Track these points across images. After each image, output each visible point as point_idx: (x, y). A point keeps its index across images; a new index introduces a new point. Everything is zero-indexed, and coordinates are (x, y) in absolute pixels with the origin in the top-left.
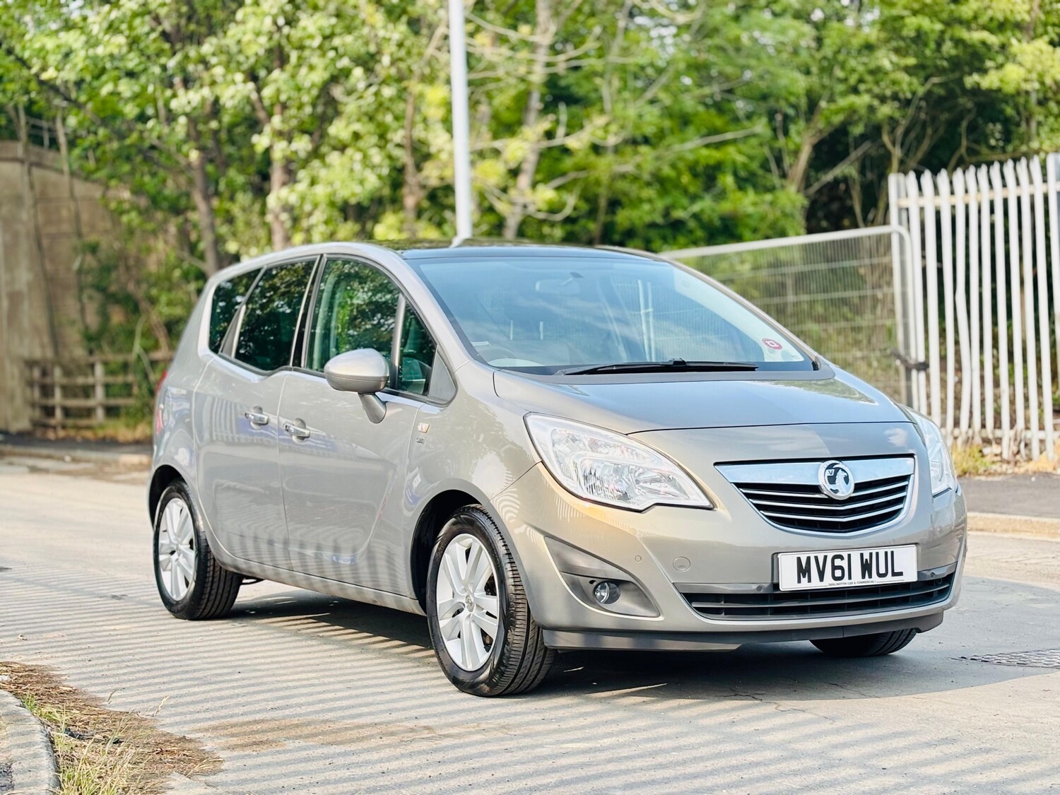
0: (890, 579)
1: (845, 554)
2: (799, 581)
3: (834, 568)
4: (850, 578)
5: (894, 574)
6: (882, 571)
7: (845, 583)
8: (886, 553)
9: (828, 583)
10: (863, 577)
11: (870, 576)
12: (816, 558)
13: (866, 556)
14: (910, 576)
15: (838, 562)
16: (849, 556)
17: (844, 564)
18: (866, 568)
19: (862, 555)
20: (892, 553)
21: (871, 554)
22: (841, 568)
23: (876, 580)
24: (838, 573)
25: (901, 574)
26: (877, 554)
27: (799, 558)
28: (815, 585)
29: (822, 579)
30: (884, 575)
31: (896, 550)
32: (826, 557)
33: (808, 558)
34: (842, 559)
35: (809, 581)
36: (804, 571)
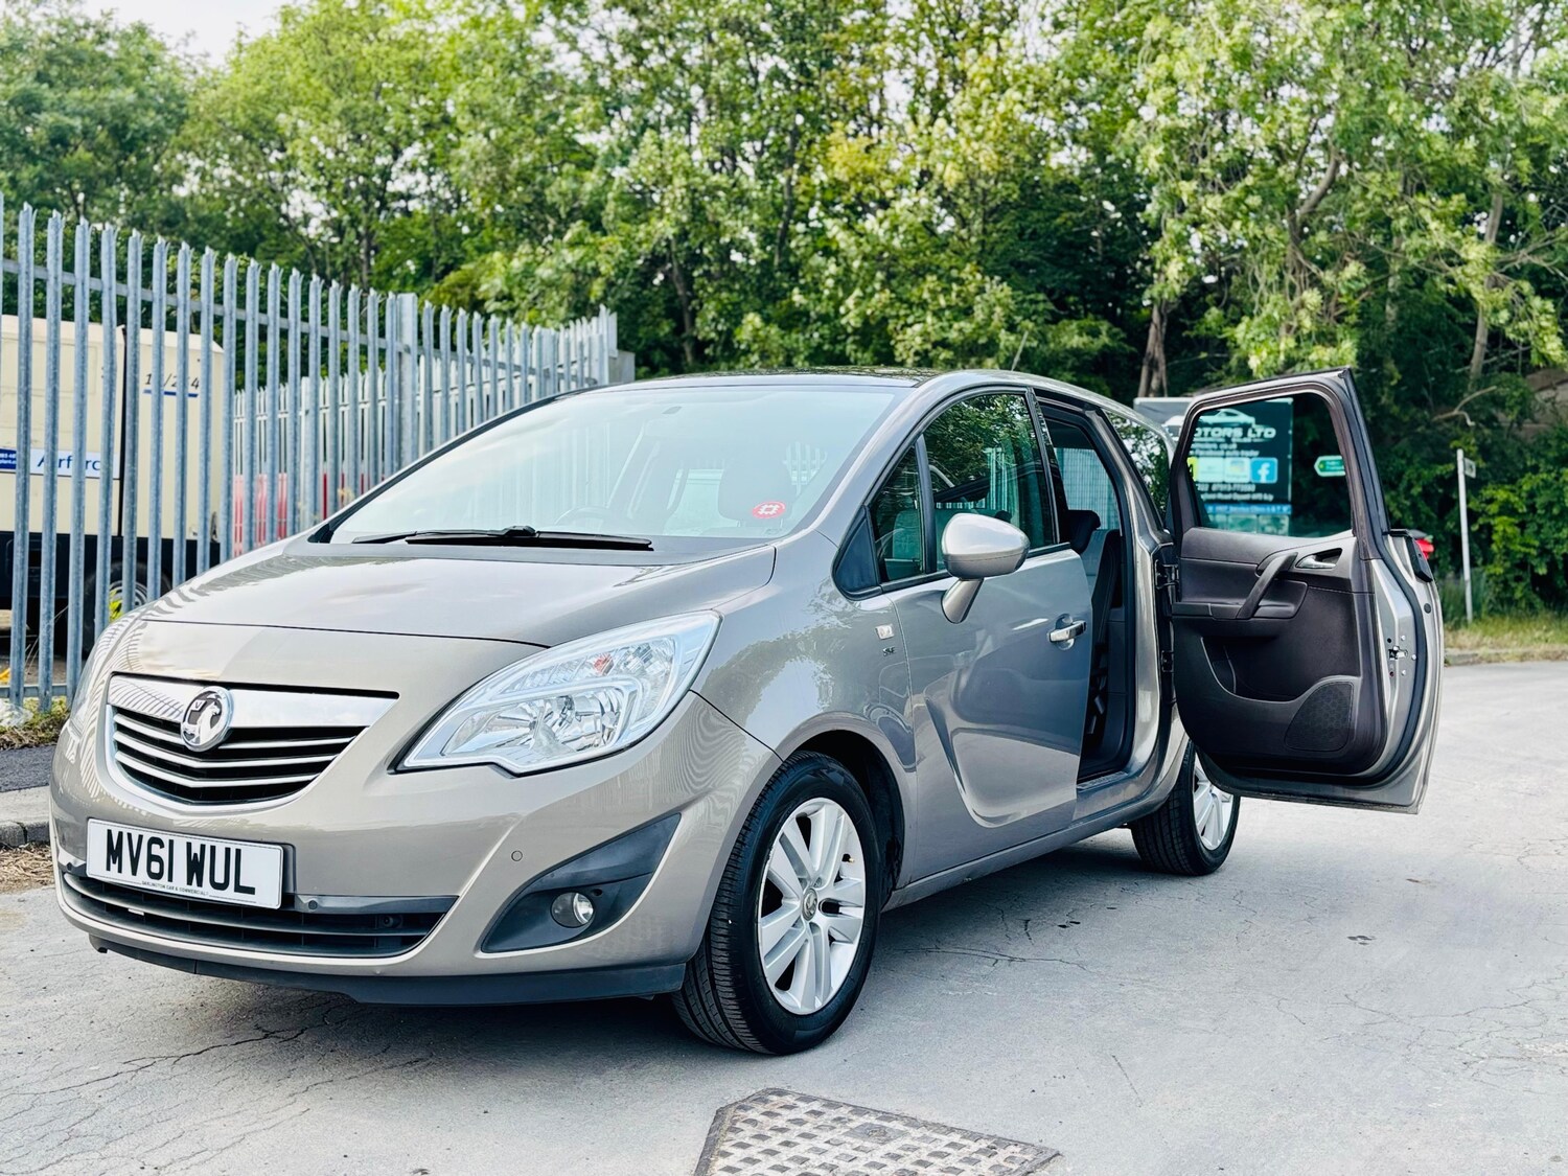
0: (229, 896)
1: (165, 839)
2: (108, 869)
3: (151, 858)
4: (170, 879)
5: (239, 889)
6: (219, 878)
7: (161, 886)
8: (228, 851)
9: (141, 880)
10: (190, 882)
11: (200, 884)
12: (129, 835)
13: (196, 850)
14: (268, 897)
15: (156, 849)
16: (171, 842)
17: (164, 853)
18: (195, 867)
19: (189, 845)
20: (238, 852)
21: (203, 847)
22: (158, 859)
23: (207, 892)
24: (155, 867)
25: (251, 891)
26: (213, 849)
27: (109, 832)
28: (125, 878)
29: (134, 872)
30: (223, 887)
31: (246, 849)
32: (141, 837)
33: (121, 834)
34: (162, 846)
35: (120, 871)
36: (114, 853)
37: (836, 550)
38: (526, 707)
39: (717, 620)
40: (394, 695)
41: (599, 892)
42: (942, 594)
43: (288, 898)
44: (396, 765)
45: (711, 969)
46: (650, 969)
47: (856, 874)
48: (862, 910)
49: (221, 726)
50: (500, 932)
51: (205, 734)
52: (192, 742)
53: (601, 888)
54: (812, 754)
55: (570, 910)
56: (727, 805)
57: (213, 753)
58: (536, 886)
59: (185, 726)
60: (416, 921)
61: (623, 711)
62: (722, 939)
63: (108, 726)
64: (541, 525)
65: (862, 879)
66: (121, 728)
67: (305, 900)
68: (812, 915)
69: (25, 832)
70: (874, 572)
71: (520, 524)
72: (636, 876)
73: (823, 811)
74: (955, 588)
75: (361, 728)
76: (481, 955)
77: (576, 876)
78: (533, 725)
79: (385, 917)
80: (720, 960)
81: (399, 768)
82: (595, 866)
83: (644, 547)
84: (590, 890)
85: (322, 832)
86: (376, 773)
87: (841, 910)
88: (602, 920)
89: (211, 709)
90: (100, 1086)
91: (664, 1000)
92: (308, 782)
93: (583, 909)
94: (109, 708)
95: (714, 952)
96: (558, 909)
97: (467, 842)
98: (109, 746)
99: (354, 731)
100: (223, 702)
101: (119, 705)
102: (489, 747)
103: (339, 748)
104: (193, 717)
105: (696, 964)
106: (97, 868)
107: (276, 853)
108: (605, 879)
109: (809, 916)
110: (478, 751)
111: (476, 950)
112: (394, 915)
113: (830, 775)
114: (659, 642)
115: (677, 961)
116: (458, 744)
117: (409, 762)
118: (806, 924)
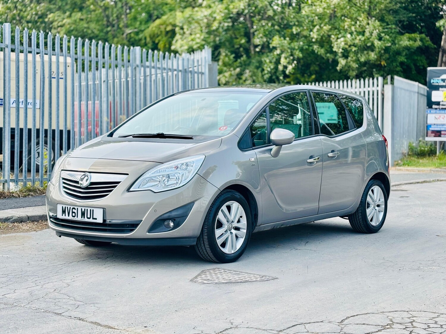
0: (91, 220)
1: (76, 208)
2: (62, 215)
3: (73, 212)
4: (77, 217)
5: (93, 219)
6: (89, 216)
7: (75, 219)
8: (91, 210)
9: (70, 218)
10: (82, 218)
11: (84, 218)
12: (67, 207)
13: (83, 210)
14: (100, 220)
15: (74, 210)
16: (77, 209)
17: (76, 211)
18: (83, 214)
19: (82, 209)
20: (93, 210)
21: (85, 209)
22: (74, 213)
23: (86, 220)
24: (74, 214)
25: (96, 219)
26: (87, 210)
27: (63, 207)
28: (67, 217)
29: (69, 216)
30: (89, 218)
31: (95, 209)
32: (70, 208)
33: (65, 207)
34: (75, 209)
35: (65, 216)
36: (64, 212)
37: (239, 139)
38: (158, 177)
39: (205, 157)
40: (128, 174)
41: (175, 220)
42: (271, 149)
43: (104, 221)
44: (128, 190)
45: (203, 240)
46: (188, 239)
47: (244, 221)
48: (246, 230)
49: (88, 182)
50: (152, 229)
51: (85, 184)
52: (82, 185)
53: (175, 219)
54: (230, 190)
55: (169, 224)
56: (205, 202)
57: (87, 188)
58: (160, 218)
59: (80, 182)
60: (133, 226)
61: (180, 179)
62: (206, 233)
63: (61, 183)
64: (166, 133)
65: (246, 222)
66: (64, 183)
67: (108, 221)
68: (231, 230)
69: (29, 218)
70: (250, 144)
71: (161, 132)
72: (184, 216)
73: (234, 204)
74: (274, 148)
75: (120, 182)
76: (148, 234)
77: (169, 216)
78: (159, 182)
79: (126, 224)
80: (206, 238)
81: (129, 191)
82: (174, 214)
83: (191, 138)
84: (173, 219)
85: (112, 206)
86: (123, 193)
87: (240, 230)
88: (175, 227)
89: (86, 178)
90: (62, 265)
91: (192, 247)
92: (108, 194)
93: (172, 224)
94: (61, 178)
95: (204, 236)
96: (166, 223)
97: (144, 208)
98: (62, 187)
99: (118, 183)
100: (89, 176)
101: (63, 177)
102: (149, 187)
103: (115, 187)
104: (82, 180)
105: (199, 238)
106: (60, 216)
107: (102, 210)
108: (176, 217)
109: (230, 230)
110: (148, 187)
111: (147, 232)
112: (128, 224)
113: (235, 195)
114: (190, 162)
115: (195, 238)
116: (143, 186)
117: (131, 190)
118: (229, 232)
